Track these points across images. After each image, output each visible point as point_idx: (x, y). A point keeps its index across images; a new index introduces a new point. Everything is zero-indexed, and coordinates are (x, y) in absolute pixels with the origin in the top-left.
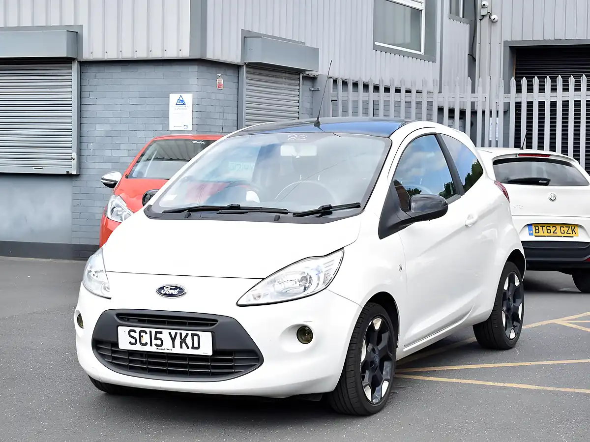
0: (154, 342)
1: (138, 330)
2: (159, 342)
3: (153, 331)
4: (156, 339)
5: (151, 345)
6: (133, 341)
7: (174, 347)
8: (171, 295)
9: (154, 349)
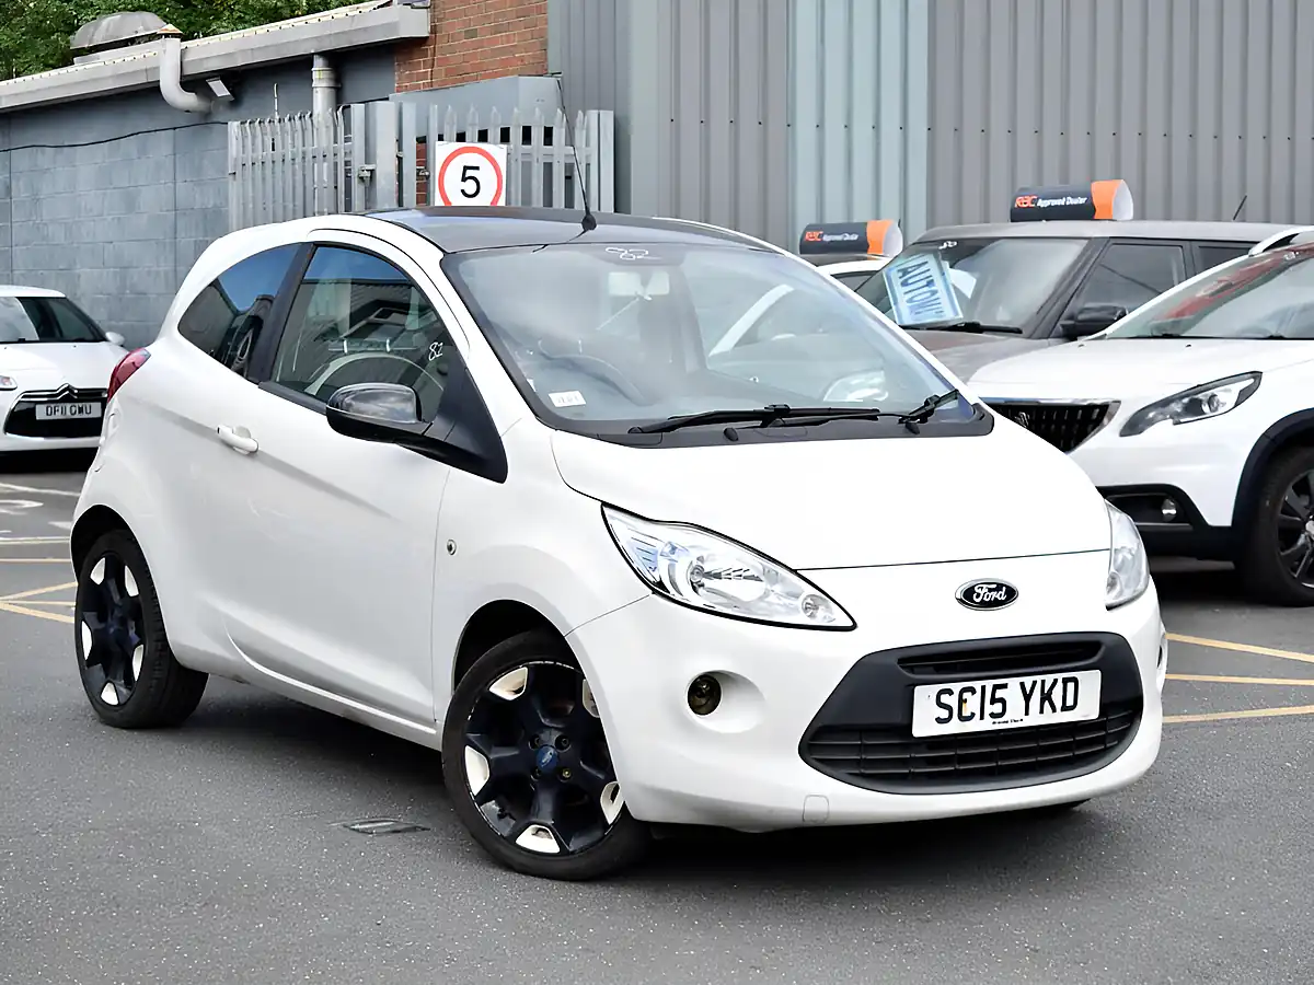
0: (989, 708)
1: (956, 687)
2: (998, 708)
3: (989, 684)
4: (993, 701)
5: (982, 718)
6: (944, 714)
7: (1027, 713)
8: (996, 604)
9: (987, 725)
